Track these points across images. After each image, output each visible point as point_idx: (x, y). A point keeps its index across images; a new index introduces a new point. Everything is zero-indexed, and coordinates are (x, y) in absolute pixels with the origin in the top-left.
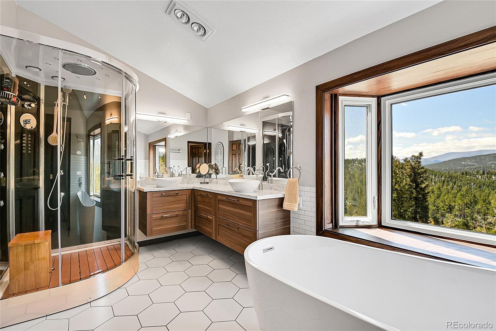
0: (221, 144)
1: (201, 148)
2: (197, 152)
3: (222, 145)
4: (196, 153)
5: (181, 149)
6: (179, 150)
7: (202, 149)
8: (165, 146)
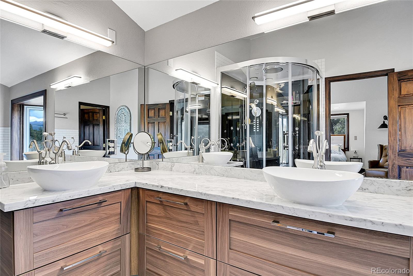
0: (126, 108)
1: (97, 113)
2: (91, 119)
3: (128, 109)
4: (89, 120)
5: (67, 113)
6: (65, 114)
7: (98, 115)
8: (45, 106)
